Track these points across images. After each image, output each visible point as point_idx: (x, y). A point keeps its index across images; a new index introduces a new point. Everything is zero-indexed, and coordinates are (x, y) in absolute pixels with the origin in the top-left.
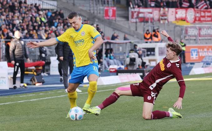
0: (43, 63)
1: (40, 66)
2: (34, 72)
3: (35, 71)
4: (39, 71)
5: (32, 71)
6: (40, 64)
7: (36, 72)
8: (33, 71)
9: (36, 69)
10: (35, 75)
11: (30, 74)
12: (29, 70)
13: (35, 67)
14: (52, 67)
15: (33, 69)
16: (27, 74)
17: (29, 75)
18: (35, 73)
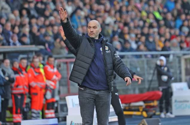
0: (159, 95)
1: (153, 101)
2: (142, 112)
3: (144, 110)
4: (152, 109)
5: (138, 110)
6: (153, 96)
7: (147, 112)
8: (141, 110)
9: (147, 107)
10: (145, 118)
11: (135, 115)
12: (133, 108)
13: (145, 101)
14: (176, 101)
15: (141, 106)
16: (130, 116)
17: (133, 117)
18: (145, 114)
